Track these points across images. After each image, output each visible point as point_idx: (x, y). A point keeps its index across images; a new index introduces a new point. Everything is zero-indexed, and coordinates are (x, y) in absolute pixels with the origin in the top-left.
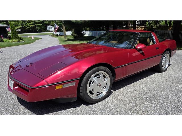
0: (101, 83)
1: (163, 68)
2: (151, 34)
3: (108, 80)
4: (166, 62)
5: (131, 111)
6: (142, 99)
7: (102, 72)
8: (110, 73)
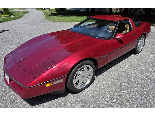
0: (86, 74)
1: (139, 50)
2: (128, 20)
3: (91, 71)
4: (141, 45)
5: (112, 100)
6: (121, 87)
7: (87, 65)
8: (93, 65)
